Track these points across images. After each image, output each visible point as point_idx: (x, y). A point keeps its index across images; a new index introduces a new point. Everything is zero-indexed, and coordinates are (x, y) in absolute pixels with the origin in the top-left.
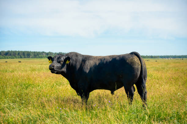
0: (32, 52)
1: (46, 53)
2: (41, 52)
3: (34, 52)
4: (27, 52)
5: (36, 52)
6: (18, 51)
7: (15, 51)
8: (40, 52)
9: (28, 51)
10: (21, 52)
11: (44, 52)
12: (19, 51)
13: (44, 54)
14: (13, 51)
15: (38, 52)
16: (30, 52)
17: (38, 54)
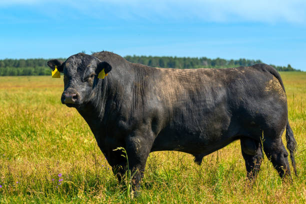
0: (179, 59)
1: (210, 60)
2: (199, 58)
3: (185, 59)
4: (168, 58)
5: (189, 58)
6: (148, 56)
7: (142, 57)
8: (197, 58)
9: (171, 58)
10: (156, 58)
11: (205, 59)
12: (150, 57)
13: (206, 63)
14: (138, 57)
15: (193, 59)
16: (176, 58)
17: (194, 63)
